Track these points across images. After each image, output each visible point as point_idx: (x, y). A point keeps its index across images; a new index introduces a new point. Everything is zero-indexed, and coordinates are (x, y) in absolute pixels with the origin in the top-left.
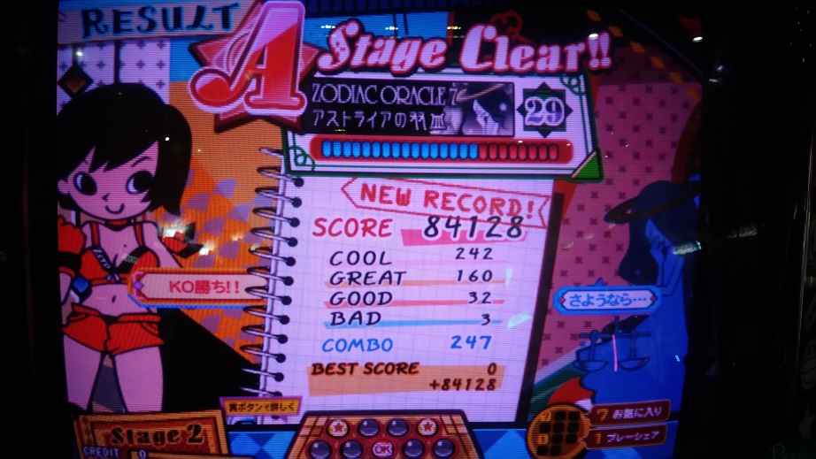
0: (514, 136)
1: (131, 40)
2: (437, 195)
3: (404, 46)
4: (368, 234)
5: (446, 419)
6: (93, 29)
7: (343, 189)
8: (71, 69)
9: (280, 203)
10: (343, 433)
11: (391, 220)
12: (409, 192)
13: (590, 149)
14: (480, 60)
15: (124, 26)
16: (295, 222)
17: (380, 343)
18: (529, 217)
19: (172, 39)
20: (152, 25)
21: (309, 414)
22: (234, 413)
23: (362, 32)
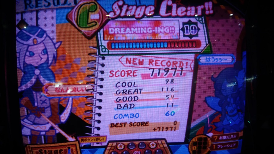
0: (180, 39)
1: (42, 10)
2: (153, 61)
3: (139, 9)
4: (129, 76)
5: (160, 142)
6: (28, 7)
7: (119, 60)
8: (21, 21)
9: (97, 66)
10: (122, 148)
11: (137, 71)
12: (143, 60)
13: (207, 43)
14: (167, 12)
15: (39, 5)
16: (102, 72)
17: (135, 115)
18: (187, 68)
19: (56, 9)
20: (49, 4)
21: (110, 142)
22: (83, 142)
23: (124, 4)
